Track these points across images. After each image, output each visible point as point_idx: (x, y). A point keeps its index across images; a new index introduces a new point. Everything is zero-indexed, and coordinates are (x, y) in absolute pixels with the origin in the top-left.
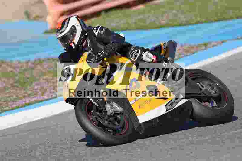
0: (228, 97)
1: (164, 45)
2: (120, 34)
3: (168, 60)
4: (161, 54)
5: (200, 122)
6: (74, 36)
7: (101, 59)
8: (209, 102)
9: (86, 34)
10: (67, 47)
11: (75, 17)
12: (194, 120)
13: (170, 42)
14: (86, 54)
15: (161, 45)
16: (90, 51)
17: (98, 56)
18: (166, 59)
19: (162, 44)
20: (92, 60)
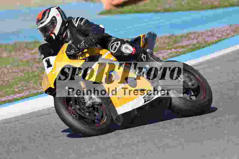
0: (206, 89)
1: (143, 36)
2: (100, 26)
3: (147, 52)
4: (140, 46)
5: (178, 113)
6: (54, 27)
7: (81, 51)
8: (188, 94)
9: (67, 25)
10: (47, 38)
11: (56, 7)
12: (173, 111)
13: (150, 34)
14: (66, 46)
15: (140, 37)
16: (70, 42)
17: (78, 48)
18: (145, 51)
19: (141, 35)
20: (72, 51)
